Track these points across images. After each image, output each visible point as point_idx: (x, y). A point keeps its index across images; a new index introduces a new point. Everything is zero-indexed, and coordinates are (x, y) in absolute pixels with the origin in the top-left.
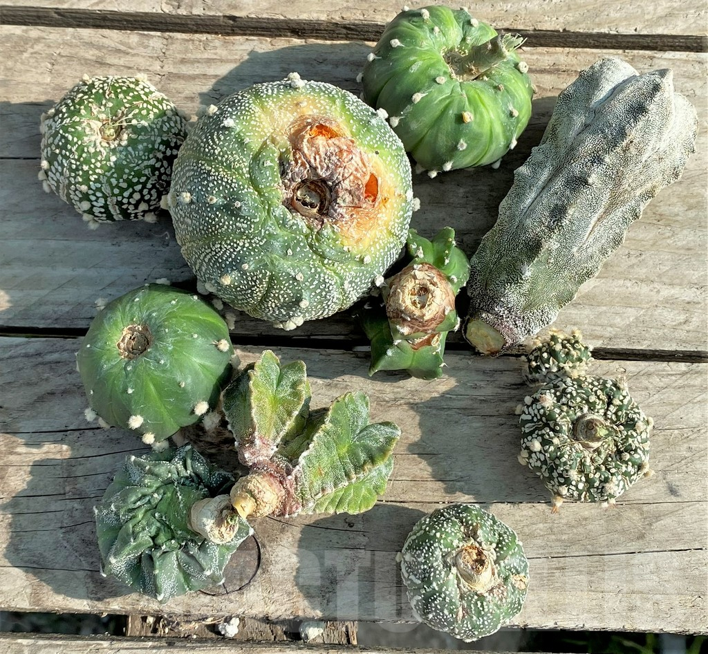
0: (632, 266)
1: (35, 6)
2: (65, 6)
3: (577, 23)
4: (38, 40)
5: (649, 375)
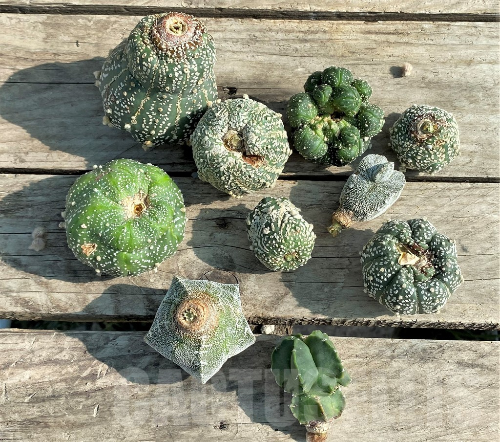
1: (113, 5)
2: (130, 5)
3: (408, 8)
4: (115, 22)
5: (450, 189)
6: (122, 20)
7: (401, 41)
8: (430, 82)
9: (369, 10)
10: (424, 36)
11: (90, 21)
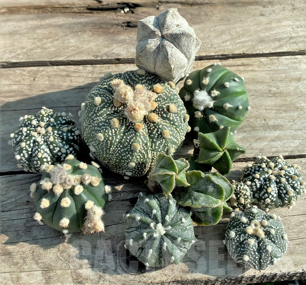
0: (292, 125)
1: (42, 60)
2: (54, 60)
3: (247, 51)
4: (43, 71)
6: (48, 69)
7: (248, 69)
8: (275, 93)
9: (221, 53)
10: (263, 66)
11: (24, 71)
